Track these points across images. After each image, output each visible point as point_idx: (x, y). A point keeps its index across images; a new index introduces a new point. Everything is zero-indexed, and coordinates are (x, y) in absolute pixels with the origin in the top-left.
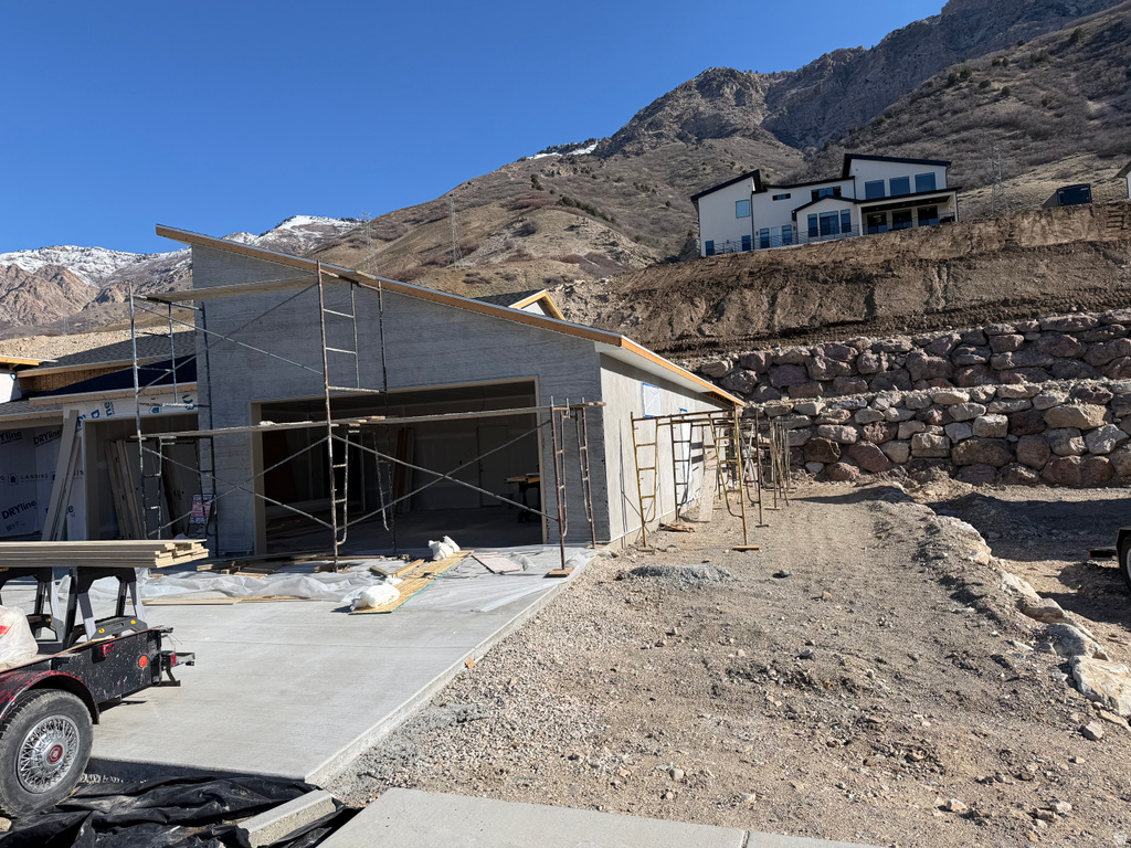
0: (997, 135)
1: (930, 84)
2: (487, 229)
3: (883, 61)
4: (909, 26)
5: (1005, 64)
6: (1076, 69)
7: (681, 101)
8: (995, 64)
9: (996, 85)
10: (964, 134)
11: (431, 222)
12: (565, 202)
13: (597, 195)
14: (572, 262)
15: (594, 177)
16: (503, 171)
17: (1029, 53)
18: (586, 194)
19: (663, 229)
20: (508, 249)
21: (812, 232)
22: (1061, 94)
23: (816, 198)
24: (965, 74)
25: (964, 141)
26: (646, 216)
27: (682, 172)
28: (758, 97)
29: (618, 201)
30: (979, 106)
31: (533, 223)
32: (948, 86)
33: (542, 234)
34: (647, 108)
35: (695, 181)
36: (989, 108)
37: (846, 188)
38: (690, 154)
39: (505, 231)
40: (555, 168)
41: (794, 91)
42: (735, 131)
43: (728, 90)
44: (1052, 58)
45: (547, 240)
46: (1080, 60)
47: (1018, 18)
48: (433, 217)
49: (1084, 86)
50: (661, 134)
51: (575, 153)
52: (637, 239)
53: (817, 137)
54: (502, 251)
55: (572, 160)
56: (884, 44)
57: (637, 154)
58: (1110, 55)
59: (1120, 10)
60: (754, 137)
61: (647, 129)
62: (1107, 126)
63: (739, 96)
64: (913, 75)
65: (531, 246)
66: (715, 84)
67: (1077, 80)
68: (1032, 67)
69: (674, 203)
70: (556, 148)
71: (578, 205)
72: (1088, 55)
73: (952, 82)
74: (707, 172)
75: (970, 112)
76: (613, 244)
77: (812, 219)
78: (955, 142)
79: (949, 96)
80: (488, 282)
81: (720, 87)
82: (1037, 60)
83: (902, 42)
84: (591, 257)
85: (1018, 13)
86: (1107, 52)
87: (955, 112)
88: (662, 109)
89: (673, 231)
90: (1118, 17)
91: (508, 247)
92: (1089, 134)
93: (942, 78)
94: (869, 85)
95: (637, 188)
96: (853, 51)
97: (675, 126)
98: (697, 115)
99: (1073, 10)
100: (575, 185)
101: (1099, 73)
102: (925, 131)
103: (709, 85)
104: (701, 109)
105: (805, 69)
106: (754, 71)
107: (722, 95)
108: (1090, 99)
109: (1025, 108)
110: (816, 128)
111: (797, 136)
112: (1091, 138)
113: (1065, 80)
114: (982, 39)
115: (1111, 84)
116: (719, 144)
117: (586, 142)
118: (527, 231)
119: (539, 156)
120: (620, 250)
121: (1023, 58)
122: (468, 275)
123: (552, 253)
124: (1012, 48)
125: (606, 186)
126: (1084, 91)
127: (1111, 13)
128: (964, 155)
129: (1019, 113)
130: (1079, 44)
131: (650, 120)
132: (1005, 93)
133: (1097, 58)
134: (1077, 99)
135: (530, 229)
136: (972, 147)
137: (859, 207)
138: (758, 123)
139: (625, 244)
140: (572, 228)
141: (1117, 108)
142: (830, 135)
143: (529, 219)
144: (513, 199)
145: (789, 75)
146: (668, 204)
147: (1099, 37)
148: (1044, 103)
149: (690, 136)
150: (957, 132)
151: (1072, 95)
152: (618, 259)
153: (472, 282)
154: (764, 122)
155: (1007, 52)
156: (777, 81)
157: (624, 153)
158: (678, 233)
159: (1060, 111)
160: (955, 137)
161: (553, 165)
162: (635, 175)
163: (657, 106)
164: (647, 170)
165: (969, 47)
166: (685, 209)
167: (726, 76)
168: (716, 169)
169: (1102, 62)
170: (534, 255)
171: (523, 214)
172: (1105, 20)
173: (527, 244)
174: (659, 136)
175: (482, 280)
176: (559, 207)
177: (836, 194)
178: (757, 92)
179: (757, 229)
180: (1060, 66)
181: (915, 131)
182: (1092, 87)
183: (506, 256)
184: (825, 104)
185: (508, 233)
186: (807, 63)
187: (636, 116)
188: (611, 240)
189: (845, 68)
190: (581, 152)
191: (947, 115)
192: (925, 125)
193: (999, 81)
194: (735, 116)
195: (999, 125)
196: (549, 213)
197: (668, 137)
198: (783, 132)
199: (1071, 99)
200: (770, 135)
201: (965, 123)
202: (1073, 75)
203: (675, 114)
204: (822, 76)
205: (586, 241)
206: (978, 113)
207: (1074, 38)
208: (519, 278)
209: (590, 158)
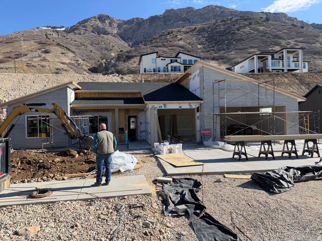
0: (179, 49)
1: (164, 33)
2: (30, 49)
3: (148, 23)
4: (155, 16)
5: (181, 32)
6: (195, 37)
7: (93, 21)
8: (178, 31)
9: (179, 37)
10: (172, 48)
11: (7, 43)
12: (58, 45)
13: (68, 44)
14: (64, 64)
15: (67, 38)
16: (32, 30)
17: (185, 30)
18: (65, 43)
19: (90, 58)
20: (40, 57)
21: (172, 70)
22: (192, 42)
23: (172, 62)
24: (172, 32)
25: (172, 50)
26: (84, 53)
27: (95, 42)
28: (116, 25)
29: (75, 47)
30: (175, 41)
31: (49, 50)
32: (168, 34)
33: (52, 54)
34: (82, 21)
35: (99, 46)
36: (177, 42)
37: (178, 60)
38: (97, 37)
39: (38, 51)
40: (51, 33)
41: (125, 26)
42: (109, 33)
43: (107, 21)
44: (190, 33)
45: (54, 56)
46: (196, 35)
47: (180, 20)
48: (8, 42)
49: (197, 41)
50: (87, 30)
51: (57, 29)
52: (84, 60)
53: (131, 40)
54: (38, 57)
55: (57, 32)
56: (149, 19)
57: (79, 34)
58: (202, 35)
59: (204, 24)
60: (114, 36)
61: (82, 27)
62: (202, 52)
63: (110, 24)
64: (156, 29)
65: (48, 57)
66: (103, 19)
67: (196, 39)
68: (186, 34)
69: (93, 51)
70: (50, 26)
71: (63, 47)
72: (198, 34)
73: (169, 33)
74: (102, 44)
75: (173, 42)
76: (77, 60)
77: (172, 67)
78: (170, 49)
79: (168, 37)
80: (35, 67)
81: (105, 20)
82: (187, 32)
83: (153, 19)
84: (70, 63)
85: (180, 19)
86: (202, 34)
87: (170, 42)
88: (87, 22)
89: (93, 59)
90: (204, 26)
91: (40, 56)
92: (199, 53)
93: (167, 32)
94: (145, 29)
95: (81, 44)
96: (141, 19)
97: (91, 28)
98: (98, 26)
99: (192, 22)
100: (61, 40)
101: (200, 39)
102: (163, 45)
103: (101, 18)
104: (99, 25)
105: (128, 20)
106: (114, 18)
107: (105, 22)
108: (199, 44)
109: (185, 44)
110: (131, 38)
111: (126, 39)
112: (199, 54)
113: (193, 39)
114: (172, 24)
115: (203, 42)
116: (105, 36)
117: (61, 27)
118: (47, 52)
119: (44, 28)
120: (79, 63)
121: (184, 31)
122: (27, 64)
123: (56, 60)
124: (182, 28)
125: (71, 42)
126: (197, 42)
127: (202, 25)
128: (173, 53)
129: (184, 45)
130: (196, 31)
131: (83, 25)
132: (181, 39)
133: (200, 35)
134: (195, 44)
135: (48, 51)
136: (174, 51)
137: (183, 65)
138: (115, 33)
139: (81, 61)
140: (63, 53)
141: (204, 48)
142: (135, 40)
143: (47, 48)
144: (39, 40)
145: (124, 21)
146: (91, 51)
147: (200, 30)
148: (189, 43)
149: (95, 32)
150: (170, 47)
151: (195, 43)
152: (79, 65)
153: (29, 66)
154: (117, 33)
155: (181, 29)
156: (121, 22)
157: (75, 33)
158: (95, 60)
159: (192, 46)
160: (170, 48)
161: (51, 32)
162: (80, 40)
163: (85, 21)
164: (84, 40)
165: (169, 25)
166: (96, 53)
167: (106, 17)
168: (105, 43)
169: (200, 36)
170: (50, 60)
171: (43, 46)
172: (201, 26)
173: (47, 56)
174: (86, 30)
175: (33, 66)
176: (57, 46)
177: (176, 61)
178: (115, 24)
179: (157, 67)
180: (192, 35)
181: (161, 44)
182: (199, 42)
183: (39, 59)
184: (133, 31)
185: (39, 52)
186: (129, 19)
187: (78, 23)
188: (76, 59)
189: (139, 23)
190: (59, 29)
191: (168, 42)
192: (163, 43)
193: (179, 36)
194: (109, 29)
195: (180, 47)
196: (54, 47)
197: (89, 31)
198: (123, 37)
199: (194, 44)
200: (119, 37)
201: (172, 45)
202: (195, 38)
203: (91, 25)
204: (133, 24)
205: (68, 58)
206: (175, 43)
207: (195, 29)
208: (47, 67)
209: (63, 32)
